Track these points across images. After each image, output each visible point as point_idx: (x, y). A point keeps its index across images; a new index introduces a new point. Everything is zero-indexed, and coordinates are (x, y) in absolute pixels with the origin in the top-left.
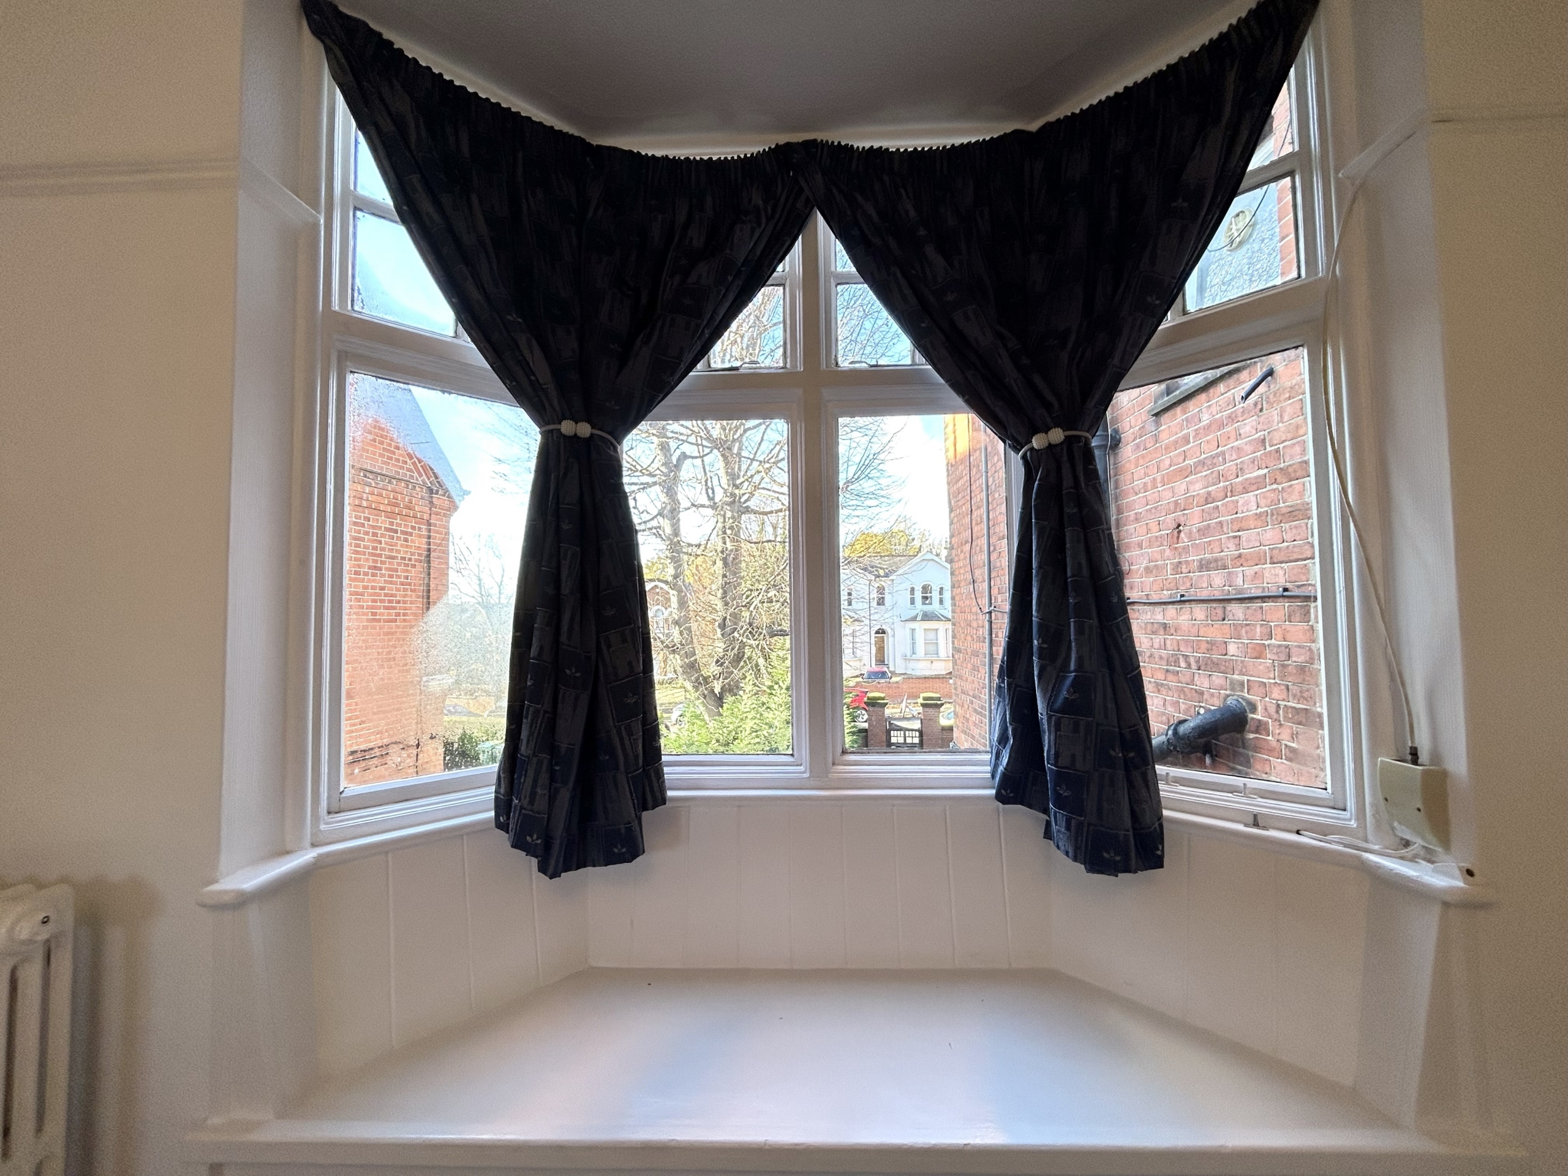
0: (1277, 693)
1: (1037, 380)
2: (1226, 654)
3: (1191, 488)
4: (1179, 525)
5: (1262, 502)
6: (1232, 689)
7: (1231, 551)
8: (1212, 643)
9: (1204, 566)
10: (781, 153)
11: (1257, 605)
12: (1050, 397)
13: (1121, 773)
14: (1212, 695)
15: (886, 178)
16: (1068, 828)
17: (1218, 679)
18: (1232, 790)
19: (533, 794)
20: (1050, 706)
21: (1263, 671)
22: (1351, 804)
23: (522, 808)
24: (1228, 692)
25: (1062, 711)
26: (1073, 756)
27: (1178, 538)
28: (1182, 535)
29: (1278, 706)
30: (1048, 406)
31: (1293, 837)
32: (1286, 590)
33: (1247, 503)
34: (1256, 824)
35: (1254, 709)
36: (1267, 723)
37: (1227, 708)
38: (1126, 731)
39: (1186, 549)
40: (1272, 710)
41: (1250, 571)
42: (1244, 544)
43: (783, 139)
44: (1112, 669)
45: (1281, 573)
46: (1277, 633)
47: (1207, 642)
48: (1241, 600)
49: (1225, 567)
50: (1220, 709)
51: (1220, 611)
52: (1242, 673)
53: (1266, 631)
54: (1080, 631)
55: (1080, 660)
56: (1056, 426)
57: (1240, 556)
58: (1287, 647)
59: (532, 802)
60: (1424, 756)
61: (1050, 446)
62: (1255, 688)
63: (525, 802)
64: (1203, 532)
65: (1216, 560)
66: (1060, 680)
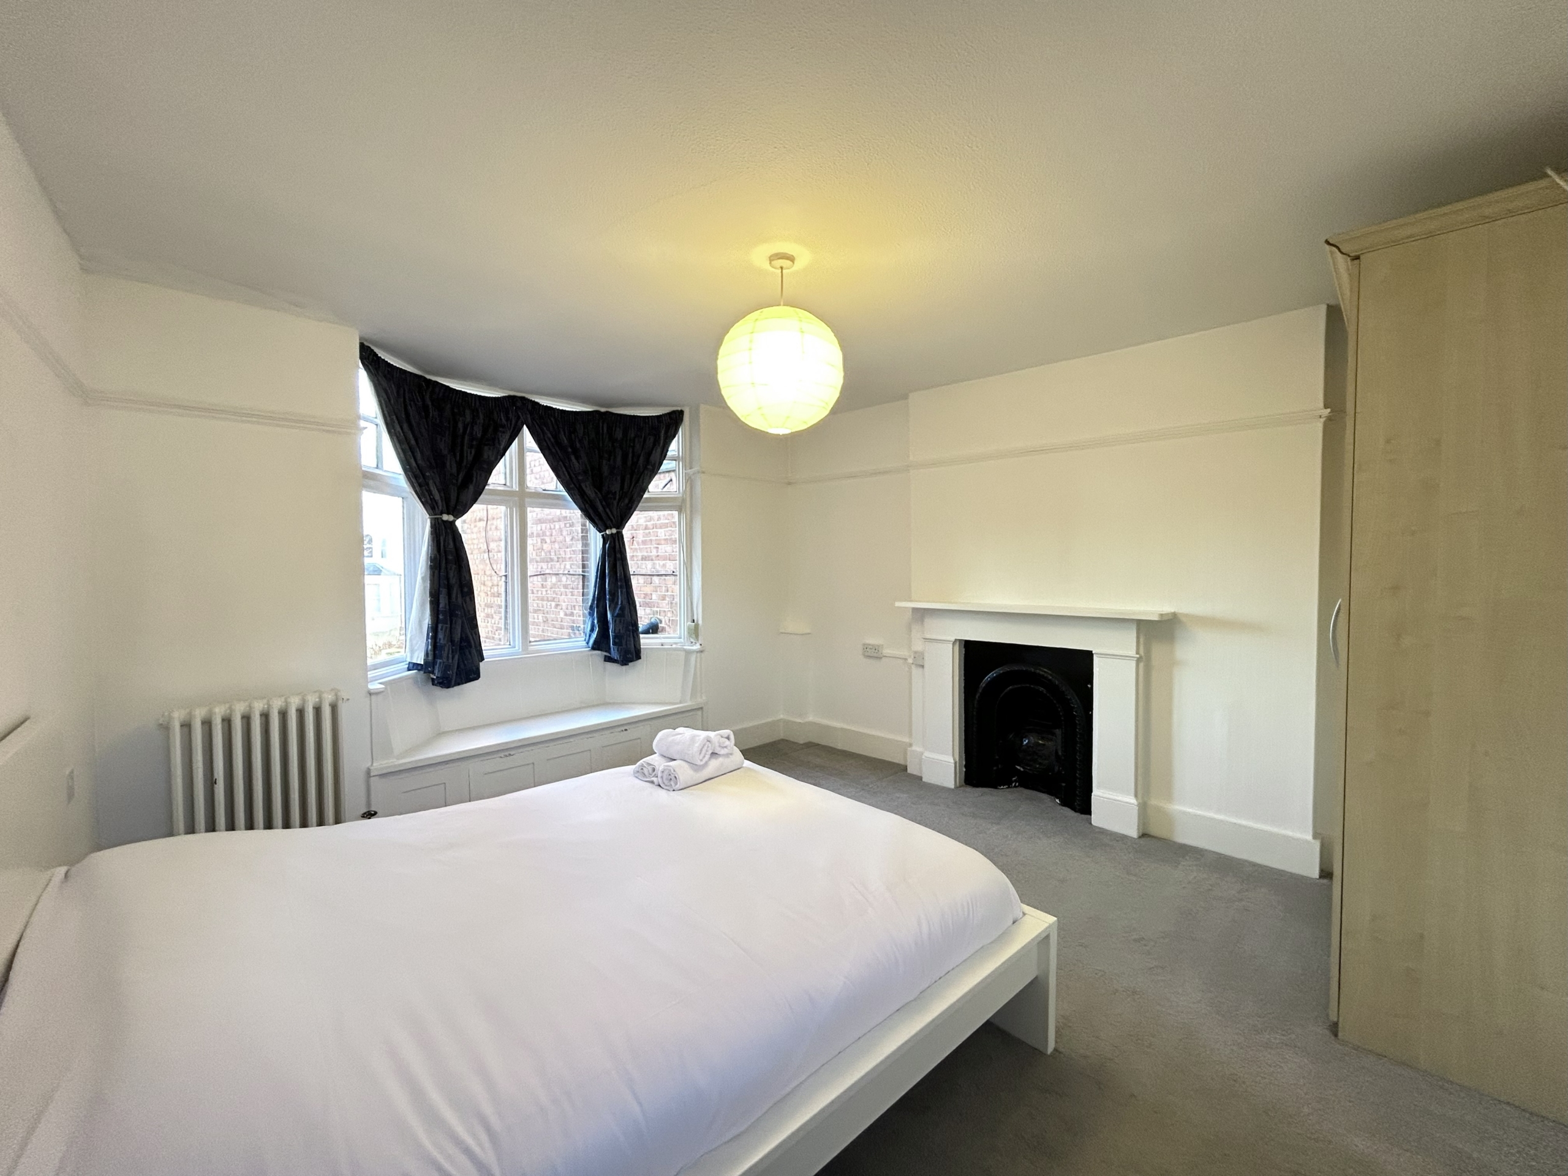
0: (669, 614)
1: (608, 510)
2: (651, 599)
3: (640, 521)
4: (633, 538)
5: (667, 534)
6: (654, 615)
7: (654, 553)
8: (646, 595)
9: (644, 558)
10: (511, 399)
11: (664, 577)
12: (612, 518)
13: (631, 633)
14: (645, 618)
15: (552, 419)
16: (618, 651)
17: (648, 610)
18: (657, 638)
19: (448, 657)
20: (613, 616)
21: (664, 605)
22: (683, 637)
23: (444, 663)
24: (652, 616)
25: (617, 616)
26: (620, 630)
27: (633, 543)
28: (635, 542)
29: (669, 620)
30: (612, 521)
31: (670, 647)
32: (673, 572)
33: (661, 533)
34: (662, 645)
35: (661, 622)
36: (665, 628)
37: (652, 623)
38: (633, 622)
39: (636, 549)
40: (667, 622)
41: (662, 563)
42: (660, 551)
43: (512, 393)
44: (629, 604)
45: (672, 565)
46: (670, 590)
47: (644, 594)
48: (658, 575)
49: (652, 560)
50: (648, 624)
51: (649, 580)
52: (657, 607)
53: (666, 589)
54: (621, 592)
55: (622, 602)
56: (614, 527)
57: (658, 556)
58: (673, 595)
59: (448, 660)
60: (695, 621)
61: (612, 534)
62: (662, 614)
63: (445, 660)
64: (644, 542)
65: (649, 556)
66: (615, 608)
